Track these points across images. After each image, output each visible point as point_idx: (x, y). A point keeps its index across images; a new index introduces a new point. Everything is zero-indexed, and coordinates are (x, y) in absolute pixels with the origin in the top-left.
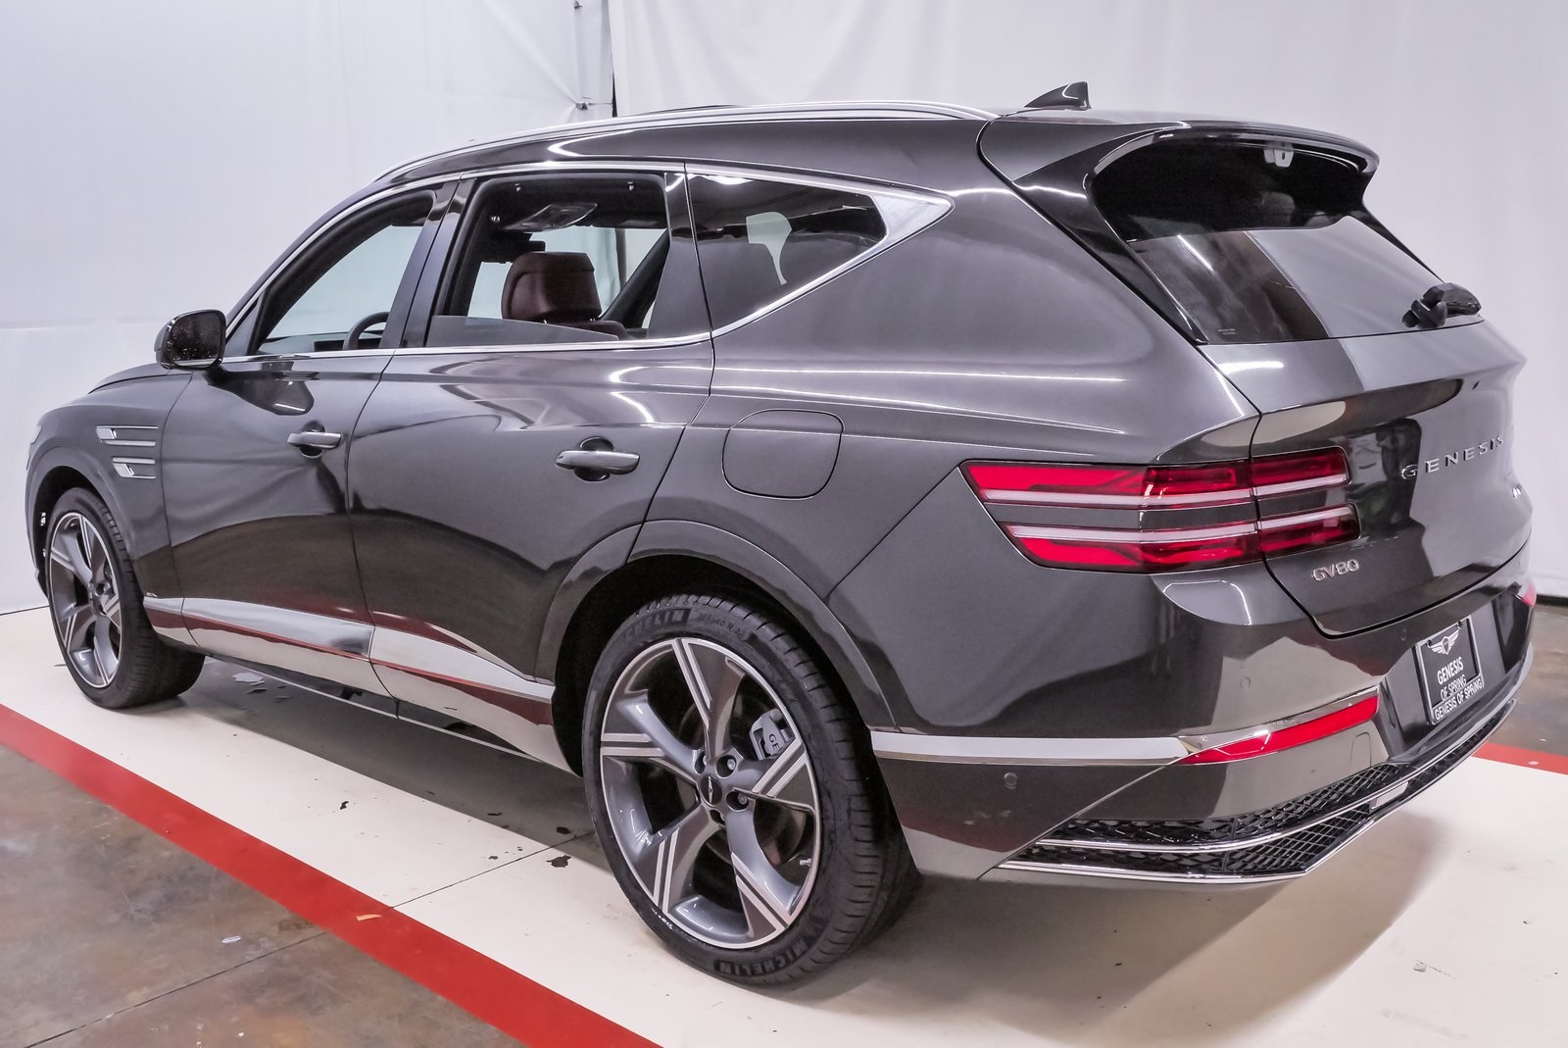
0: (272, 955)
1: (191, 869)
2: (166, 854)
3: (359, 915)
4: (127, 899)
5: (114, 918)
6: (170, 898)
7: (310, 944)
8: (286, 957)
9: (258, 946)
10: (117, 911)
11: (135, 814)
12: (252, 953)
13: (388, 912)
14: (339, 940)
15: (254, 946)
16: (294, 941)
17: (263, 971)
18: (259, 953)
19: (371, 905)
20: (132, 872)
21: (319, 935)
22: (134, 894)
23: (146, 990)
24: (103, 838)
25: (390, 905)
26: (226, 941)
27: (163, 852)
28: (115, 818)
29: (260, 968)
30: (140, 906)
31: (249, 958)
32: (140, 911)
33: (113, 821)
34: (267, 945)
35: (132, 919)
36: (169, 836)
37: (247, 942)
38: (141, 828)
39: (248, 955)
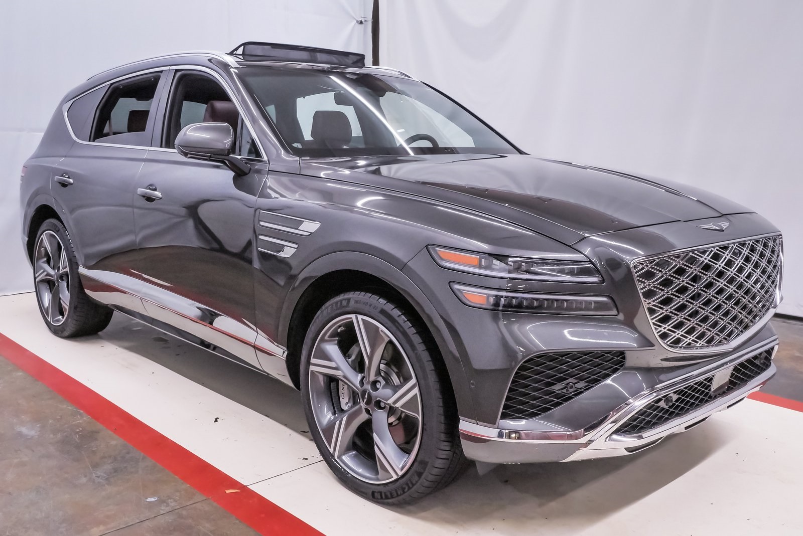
0: (176, 511)
1: (128, 453)
2: (113, 443)
3: (228, 489)
4: (91, 470)
5: (84, 480)
6: (116, 470)
7: (198, 506)
8: (184, 513)
9: (168, 505)
10: (85, 476)
11: (96, 416)
12: (164, 509)
13: (244, 488)
14: (215, 504)
15: (165, 504)
16: (188, 504)
17: (171, 521)
18: (168, 509)
19: (234, 483)
20: (94, 452)
21: (203, 500)
22: (96, 466)
23: (102, 528)
24: (78, 430)
25: (245, 484)
26: (148, 500)
27: (111, 441)
28: (85, 418)
29: (169, 518)
30: (99, 473)
31: (162, 512)
32: (98, 477)
33: (83, 420)
34: (173, 504)
35: (94, 482)
36: (115, 431)
37: (161, 502)
38: (99, 426)
39: (162, 510)
